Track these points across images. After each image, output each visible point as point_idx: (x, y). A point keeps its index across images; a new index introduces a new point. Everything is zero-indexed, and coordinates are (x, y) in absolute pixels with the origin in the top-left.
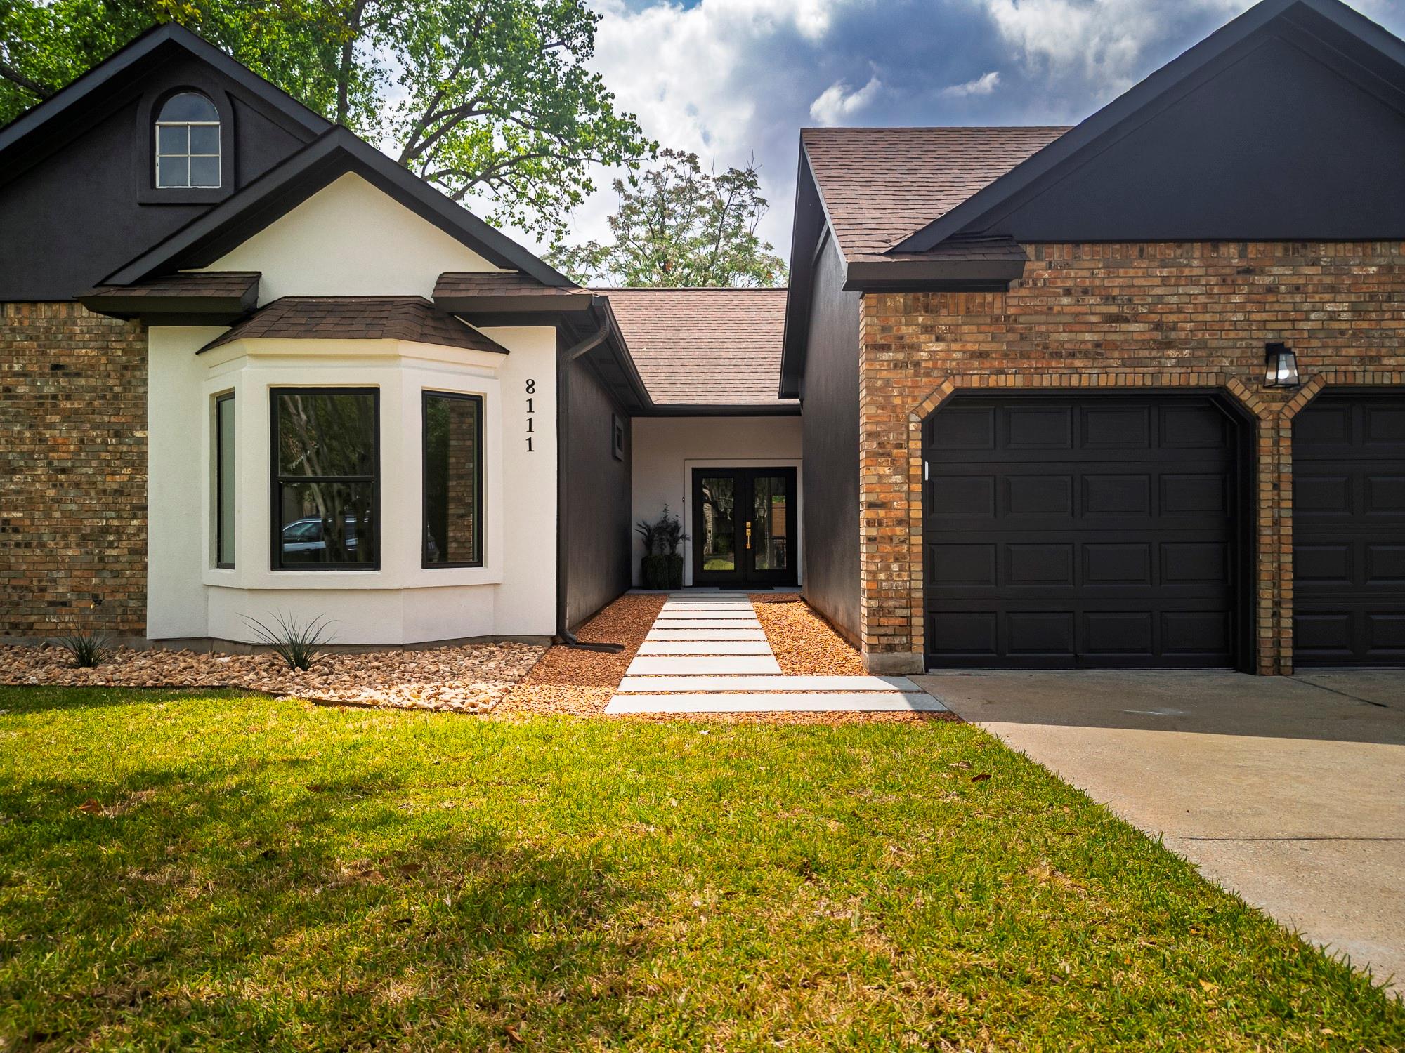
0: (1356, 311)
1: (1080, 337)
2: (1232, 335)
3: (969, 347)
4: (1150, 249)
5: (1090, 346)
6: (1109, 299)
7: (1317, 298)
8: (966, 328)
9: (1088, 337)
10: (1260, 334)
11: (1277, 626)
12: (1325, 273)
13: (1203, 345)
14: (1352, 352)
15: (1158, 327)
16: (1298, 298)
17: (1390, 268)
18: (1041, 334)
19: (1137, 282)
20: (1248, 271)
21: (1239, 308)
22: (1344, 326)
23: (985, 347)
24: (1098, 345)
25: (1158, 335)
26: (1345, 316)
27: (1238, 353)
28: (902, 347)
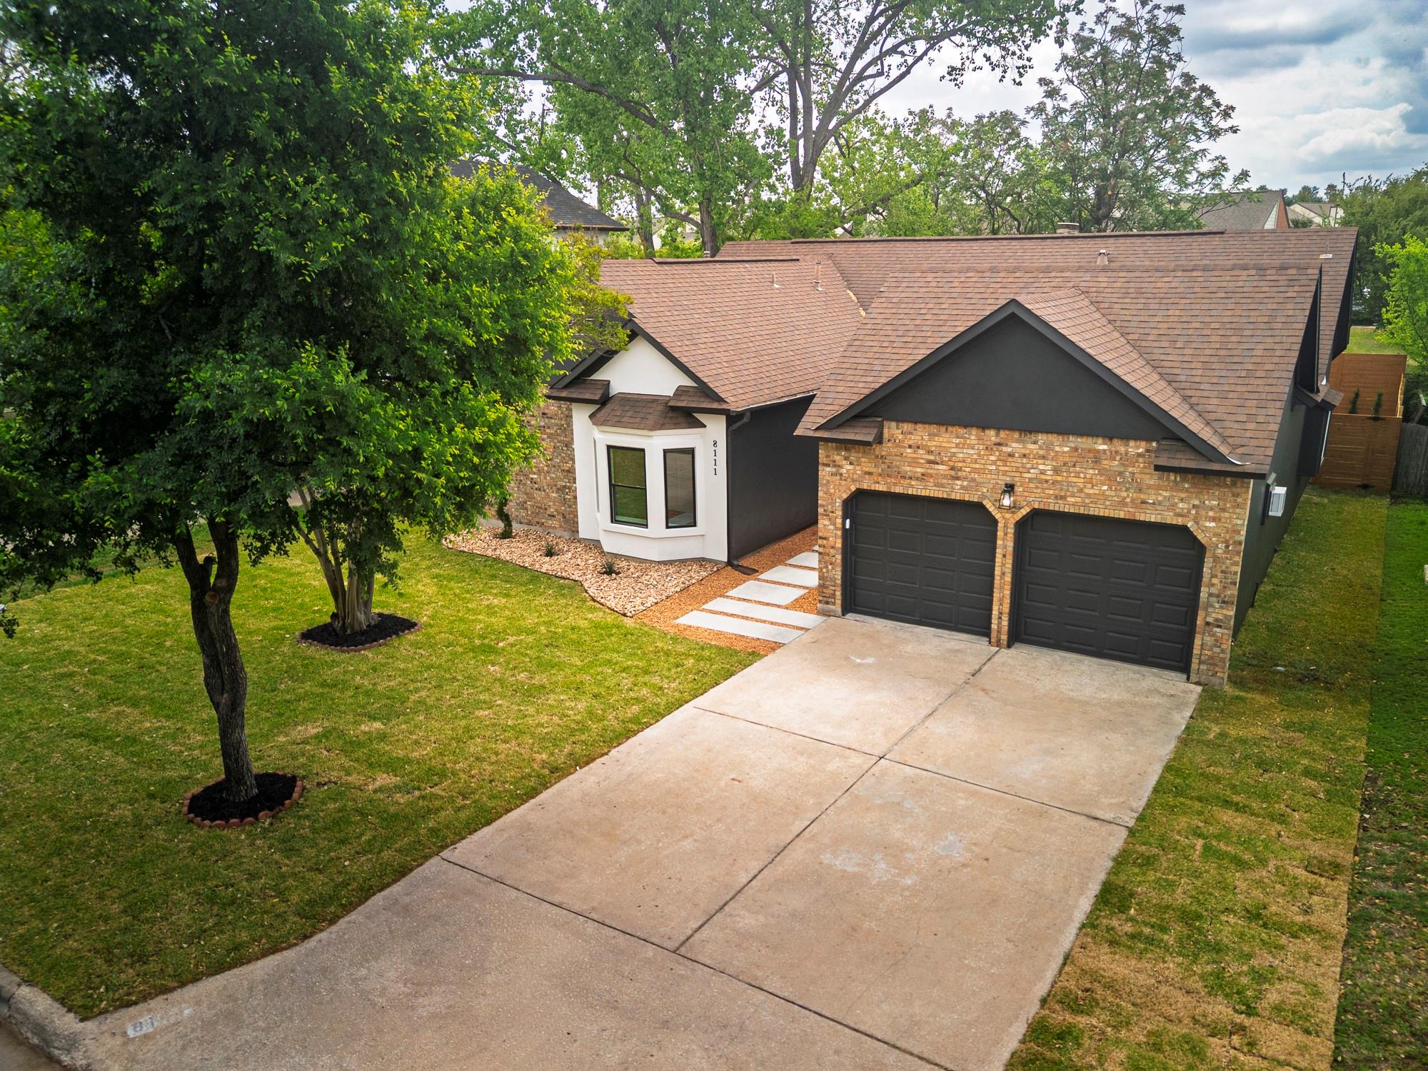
0: (1056, 471)
1: (915, 469)
2: (989, 476)
3: (865, 469)
4: (950, 429)
5: (919, 475)
6: (930, 452)
7: (1035, 461)
8: (863, 460)
9: (919, 470)
10: (1003, 478)
11: (999, 624)
12: (1041, 448)
13: (973, 480)
14: (1051, 492)
15: (952, 468)
16: (1025, 461)
17: (1076, 449)
18: (896, 466)
19: (944, 445)
20: (999, 444)
21: (994, 463)
22: (1048, 478)
23: (872, 470)
24: (923, 475)
25: (953, 473)
26: (1049, 473)
27: (991, 486)
28: (835, 466)
